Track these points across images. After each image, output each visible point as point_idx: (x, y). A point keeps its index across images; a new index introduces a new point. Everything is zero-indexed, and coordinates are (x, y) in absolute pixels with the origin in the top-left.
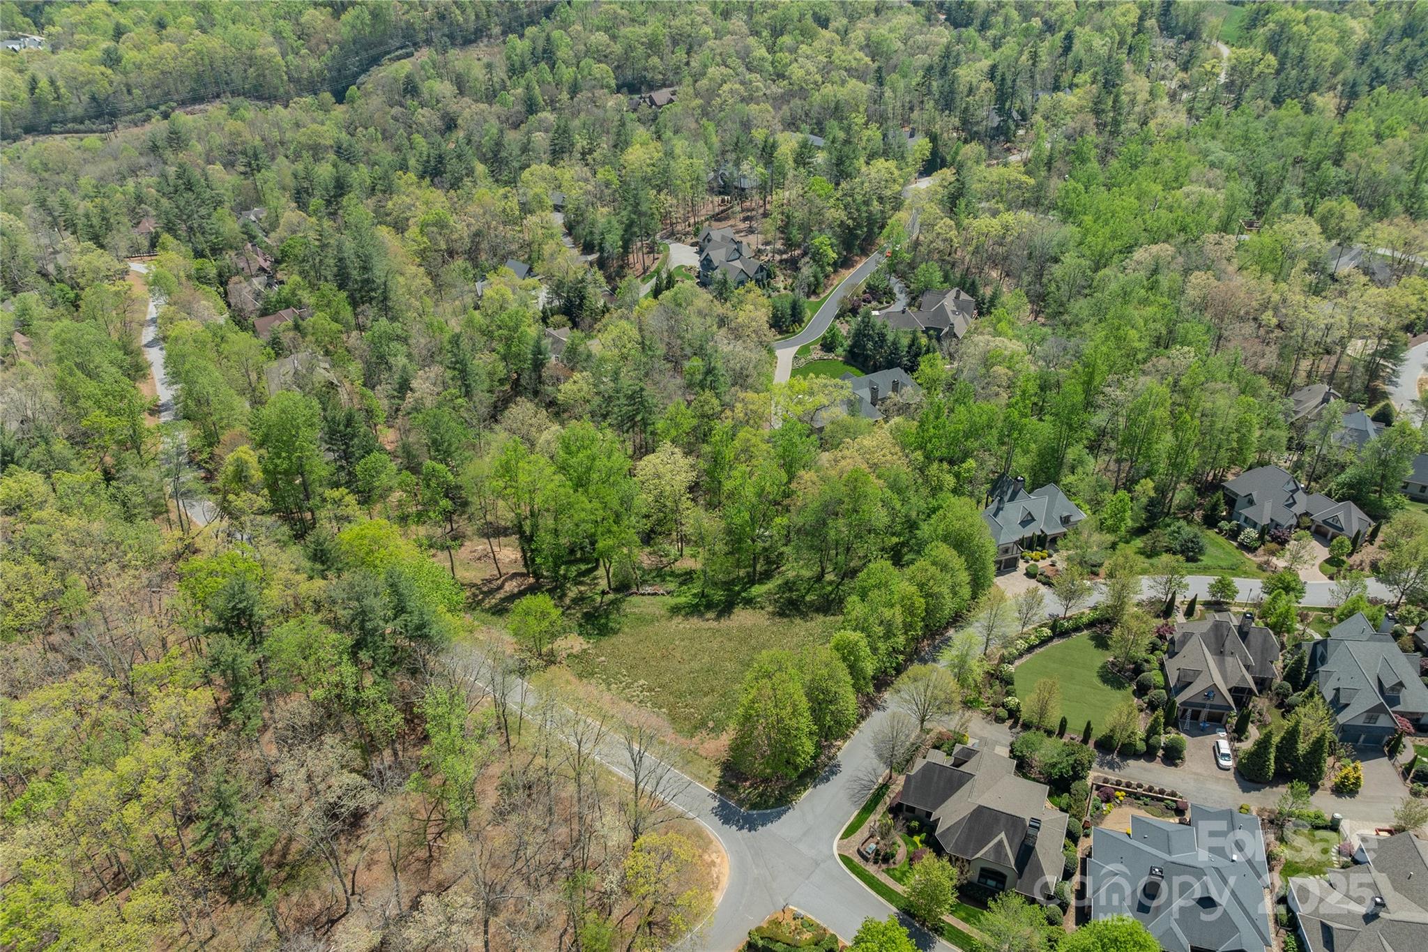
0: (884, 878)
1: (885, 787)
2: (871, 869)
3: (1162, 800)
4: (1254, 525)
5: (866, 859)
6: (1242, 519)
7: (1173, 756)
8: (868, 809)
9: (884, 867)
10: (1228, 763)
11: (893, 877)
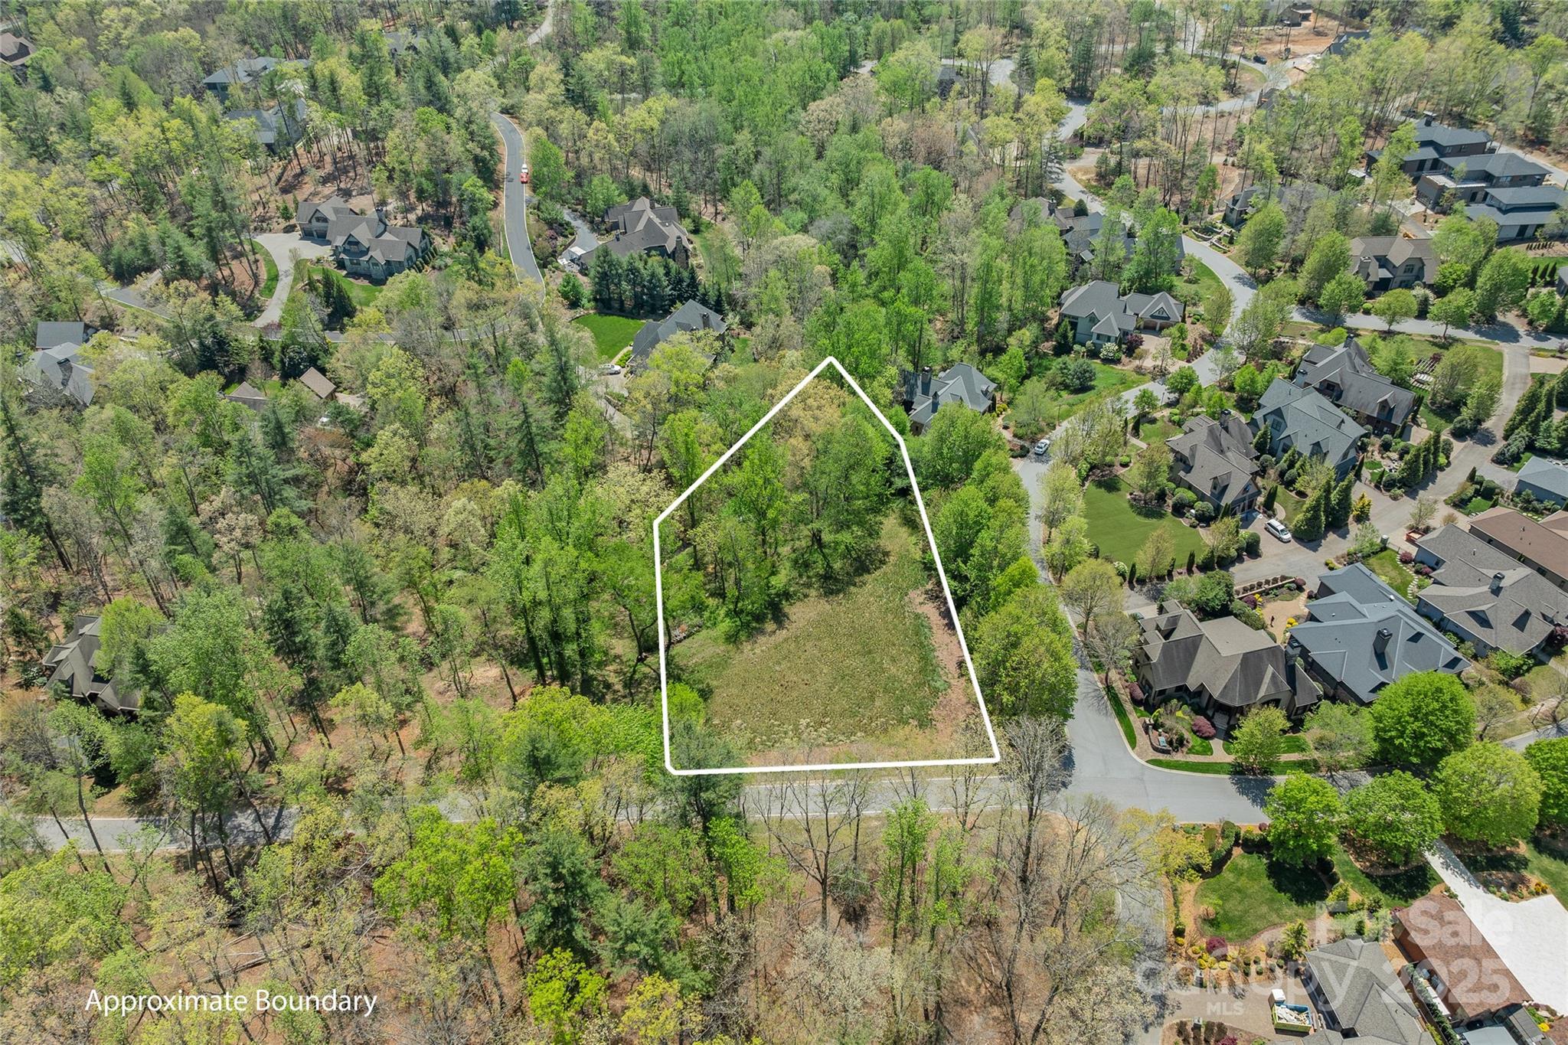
0: (1193, 758)
1: (1109, 688)
2: (1178, 757)
3: (1282, 586)
4: (1109, 339)
5: (1167, 752)
6: (1095, 337)
7: (1252, 549)
8: (1121, 713)
9: (1185, 749)
10: (1288, 536)
11: (1198, 753)
